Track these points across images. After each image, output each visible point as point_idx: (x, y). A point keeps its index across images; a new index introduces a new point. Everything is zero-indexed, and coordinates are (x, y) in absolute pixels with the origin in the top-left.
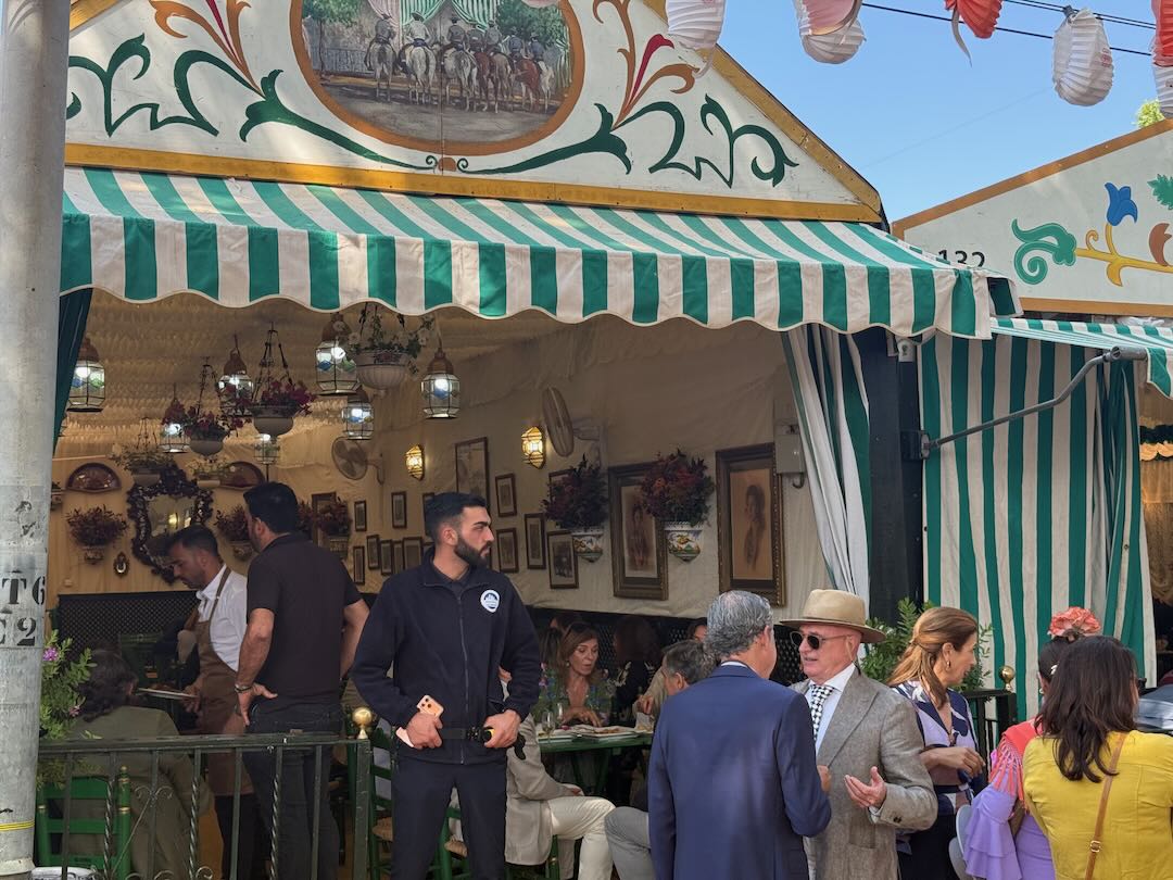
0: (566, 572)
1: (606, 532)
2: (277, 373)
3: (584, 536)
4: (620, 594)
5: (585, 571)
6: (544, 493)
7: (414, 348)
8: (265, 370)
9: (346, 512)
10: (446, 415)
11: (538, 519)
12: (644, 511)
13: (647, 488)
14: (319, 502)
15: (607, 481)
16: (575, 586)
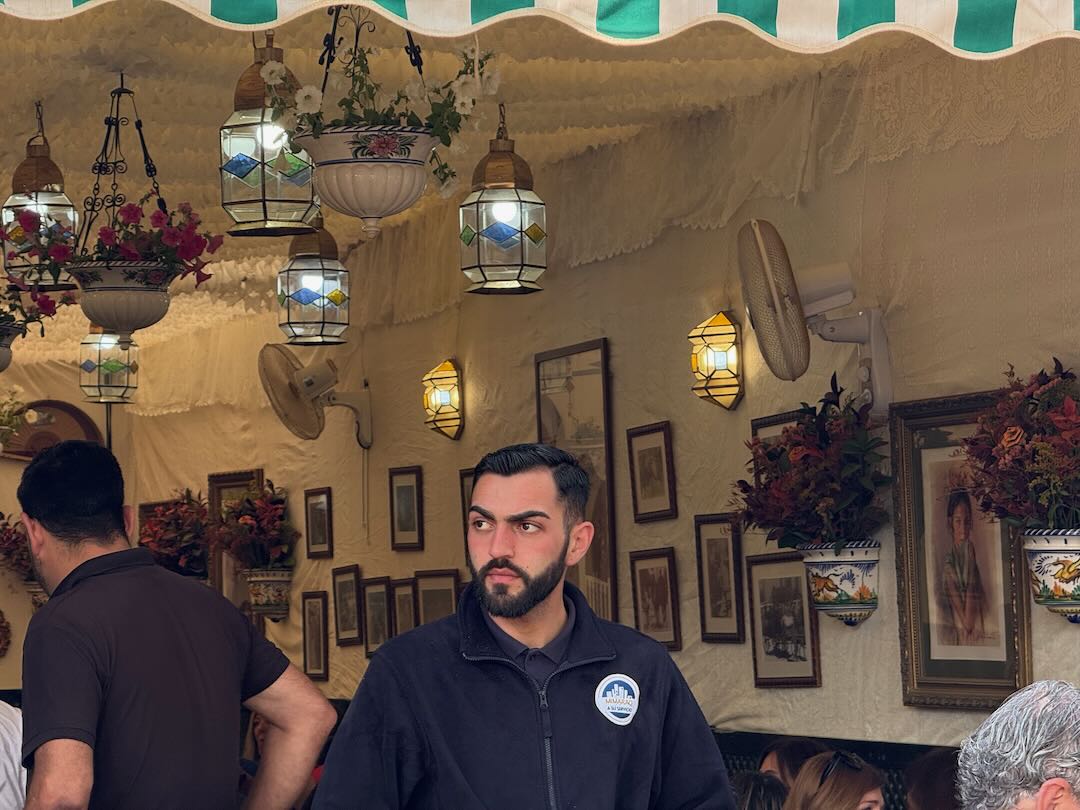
0: (791, 649)
1: (886, 555)
2: (133, 188)
3: (834, 564)
4: (918, 701)
5: (837, 646)
6: (739, 464)
7: (443, 122)
8: (106, 181)
9: (285, 515)
10: (516, 284)
11: (727, 526)
12: (976, 504)
13: (983, 449)
14: (225, 492)
15: (887, 437)
16: (812, 682)
